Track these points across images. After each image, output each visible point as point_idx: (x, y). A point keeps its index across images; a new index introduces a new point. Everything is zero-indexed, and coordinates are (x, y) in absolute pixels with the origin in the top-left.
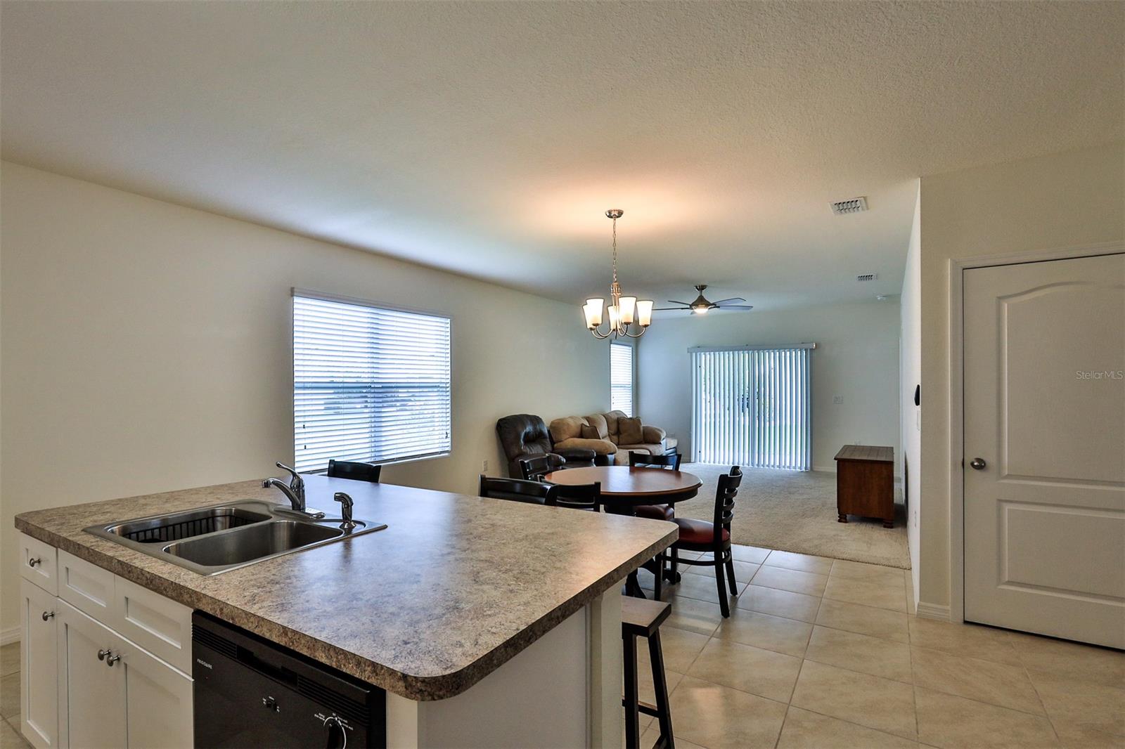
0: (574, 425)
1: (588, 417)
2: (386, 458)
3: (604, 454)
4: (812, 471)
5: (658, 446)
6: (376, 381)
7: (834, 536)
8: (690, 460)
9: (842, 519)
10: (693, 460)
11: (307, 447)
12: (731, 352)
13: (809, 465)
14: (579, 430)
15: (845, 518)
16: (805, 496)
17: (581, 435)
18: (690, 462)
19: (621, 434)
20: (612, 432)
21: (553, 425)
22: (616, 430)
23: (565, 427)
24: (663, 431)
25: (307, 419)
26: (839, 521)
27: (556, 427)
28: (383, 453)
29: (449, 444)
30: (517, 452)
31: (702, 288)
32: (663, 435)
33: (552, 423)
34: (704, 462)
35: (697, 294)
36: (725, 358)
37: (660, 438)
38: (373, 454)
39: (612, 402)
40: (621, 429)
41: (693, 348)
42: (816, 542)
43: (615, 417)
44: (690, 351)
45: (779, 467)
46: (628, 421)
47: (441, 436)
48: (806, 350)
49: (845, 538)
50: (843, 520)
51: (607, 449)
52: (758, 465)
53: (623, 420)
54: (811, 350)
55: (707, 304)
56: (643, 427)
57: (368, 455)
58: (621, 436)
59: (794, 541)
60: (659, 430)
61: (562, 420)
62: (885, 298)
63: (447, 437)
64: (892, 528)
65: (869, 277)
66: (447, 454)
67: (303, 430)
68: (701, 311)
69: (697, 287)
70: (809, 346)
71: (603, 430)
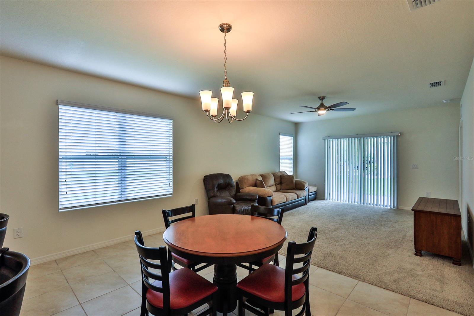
0: (251, 180)
1: (262, 175)
2: (128, 198)
3: (265, 197)
4: (398, 210)
5: (303, 191)
6: (122, 154)
7: (411, 270)
8: (324, 198)
9: (418, 252)
10: (326, 198)
11: (68, 193)
12: (348, 139)
13: (396, 205)
14: (254, 182)
15: (421, 253)
16: (391, 229)
17: (256, 185)
18: (324, 200)
19: (282, 184)
20: (277, 183)
21: (239, 179)
22: (280, 182)
23: (246, 181)
24: (306, 182)
25: (68, 177)
26: (416, 254)
27: (242, 180)
28: (127, 195)
29: (172, 190)
30: (212, 195)
31: (322, 98)
32: (306, 185)
33: (240, 178)
34: (332, 200)
35: (320, 102)
36: (344, 143)
37: (304, 186)
38: (120, 196)
39: (280, 166)
40: (282, 181)
41: (326, 137)
42: (396, 276)
43: (279, 174)
44: (324, 139)
45: (377, 205)
46: (286, 177)
47: (166, 186)
48: (394, 137)
49: (421, 273)
50: (418, 254)
51: (266, 194)
52: (364, 203)
53: (284, 176)
54: (398, 136)
55: (326, 108)
56: (295, 181)
57: (118, 197)
58: (282, 185)
59: (378, 273)
60: (304, 182)
61: (245, 176)
62: (449, 102)
63: (169, 186)
64: (460, 265)
65: (438, 84)
66: (171, 195)
67: (65, 183)
68: (322, 112)
69: (319, 98)
70: (396, 134)
71: (272, 181)
